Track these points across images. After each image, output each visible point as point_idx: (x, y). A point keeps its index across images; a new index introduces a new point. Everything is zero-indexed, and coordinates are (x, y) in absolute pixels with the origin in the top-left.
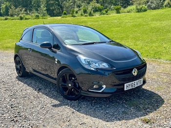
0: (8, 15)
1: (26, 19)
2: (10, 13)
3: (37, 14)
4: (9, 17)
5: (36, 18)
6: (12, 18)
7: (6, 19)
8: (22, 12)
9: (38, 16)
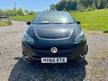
0: (76, 10)
1: (83, 11)
2: (77, 9)
3: (90, 8)
4: (76, 11)
5: (88, 11)
6: (77, 11)
7: (74, 12)
8: (82, 8)
9: (90, 9)
